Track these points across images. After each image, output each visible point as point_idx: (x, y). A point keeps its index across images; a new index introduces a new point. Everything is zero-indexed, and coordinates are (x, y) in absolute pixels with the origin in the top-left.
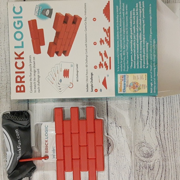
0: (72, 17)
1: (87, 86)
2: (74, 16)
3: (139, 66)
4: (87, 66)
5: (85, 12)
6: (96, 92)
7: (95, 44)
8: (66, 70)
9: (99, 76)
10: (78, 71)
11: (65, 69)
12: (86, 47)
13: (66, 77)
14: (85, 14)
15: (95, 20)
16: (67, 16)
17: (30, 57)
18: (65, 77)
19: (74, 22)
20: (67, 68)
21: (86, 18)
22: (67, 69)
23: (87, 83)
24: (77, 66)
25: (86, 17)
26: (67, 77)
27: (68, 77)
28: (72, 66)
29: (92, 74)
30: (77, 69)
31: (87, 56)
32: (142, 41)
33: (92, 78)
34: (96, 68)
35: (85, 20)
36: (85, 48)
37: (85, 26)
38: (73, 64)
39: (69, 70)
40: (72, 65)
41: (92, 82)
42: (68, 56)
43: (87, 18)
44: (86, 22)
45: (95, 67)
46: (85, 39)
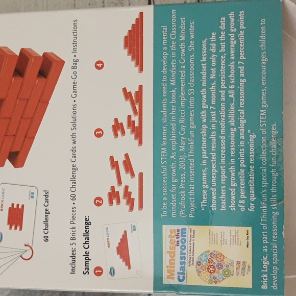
1: (73, 256)
2: (45, 54)
3: (228, 203)
4: (73, 198)
5: (75, 44)
6: (99, 274)
7: (99, 136)
8: (15, 206)
9: (107, 229)
10: (47, 213)
11: (13, 205)
12: (74, 142)
13: (16, 228)
14: (75, 50)
15: (100, 65)
16: (25, 56)
18: (11, 228)
19: (43, 73)
20: (18, 201)
21: (76, 62)
22: (18, 205)
23: (74, 246)
24: (46, 196)
25: (75, 58)
26: (18, 228)
27: (21, 229)
28: (32, 197)
29: (88, 223)
30: (46, 204)
31: (75, 169)
32: (235, 130)
33: (86, 234)
34: (98, 205)
35: (73, 68)
36: (71, 146)
37: (74, 83)
38: (34, 190)
39: (23, 206)
40: (33, 193)
41: (86, 246)
43: (77, 60)
44: (75, 73)
45: (98, 202)
46: (72, 120)
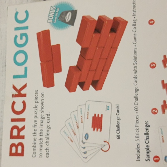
0: (109, 20)
1: (138, 149)
4: (137, 109)
5: (134, 10)
6: (157, 161)
7: (153, 67)
8: (97, 116)
9: (161, 130)
10: (119, 119)
11: (95, 115)
12: (136, 72)
13: (97, 130)
14: (134, 14)
15: (152, 22)
16: (101, 20)
17: (36, 93)
18: (94, 130)
19: (113, 30)
20: (98, 112)
21: (135, 21)
22: (98, 115)
23: (138, 142)
24: (118, 108)
25: (135, 19)
26: (99, 130)
27: (101, 130)
28: (108, 109)
29: (147, 126)
30: (118, 114)
31: (137, 90)
33: (147, 134)
34: (155, 113)
35: (134, 25)
36: (134, 75)
37: (134, 35)
38: (109, 105)
39: (102, 115)
40: (108, 107)
41: (147, 142)
42: (101, 89)
43: (136, 20)
44: (135, 28)
45: (154, 111)
46: (134, 58)
